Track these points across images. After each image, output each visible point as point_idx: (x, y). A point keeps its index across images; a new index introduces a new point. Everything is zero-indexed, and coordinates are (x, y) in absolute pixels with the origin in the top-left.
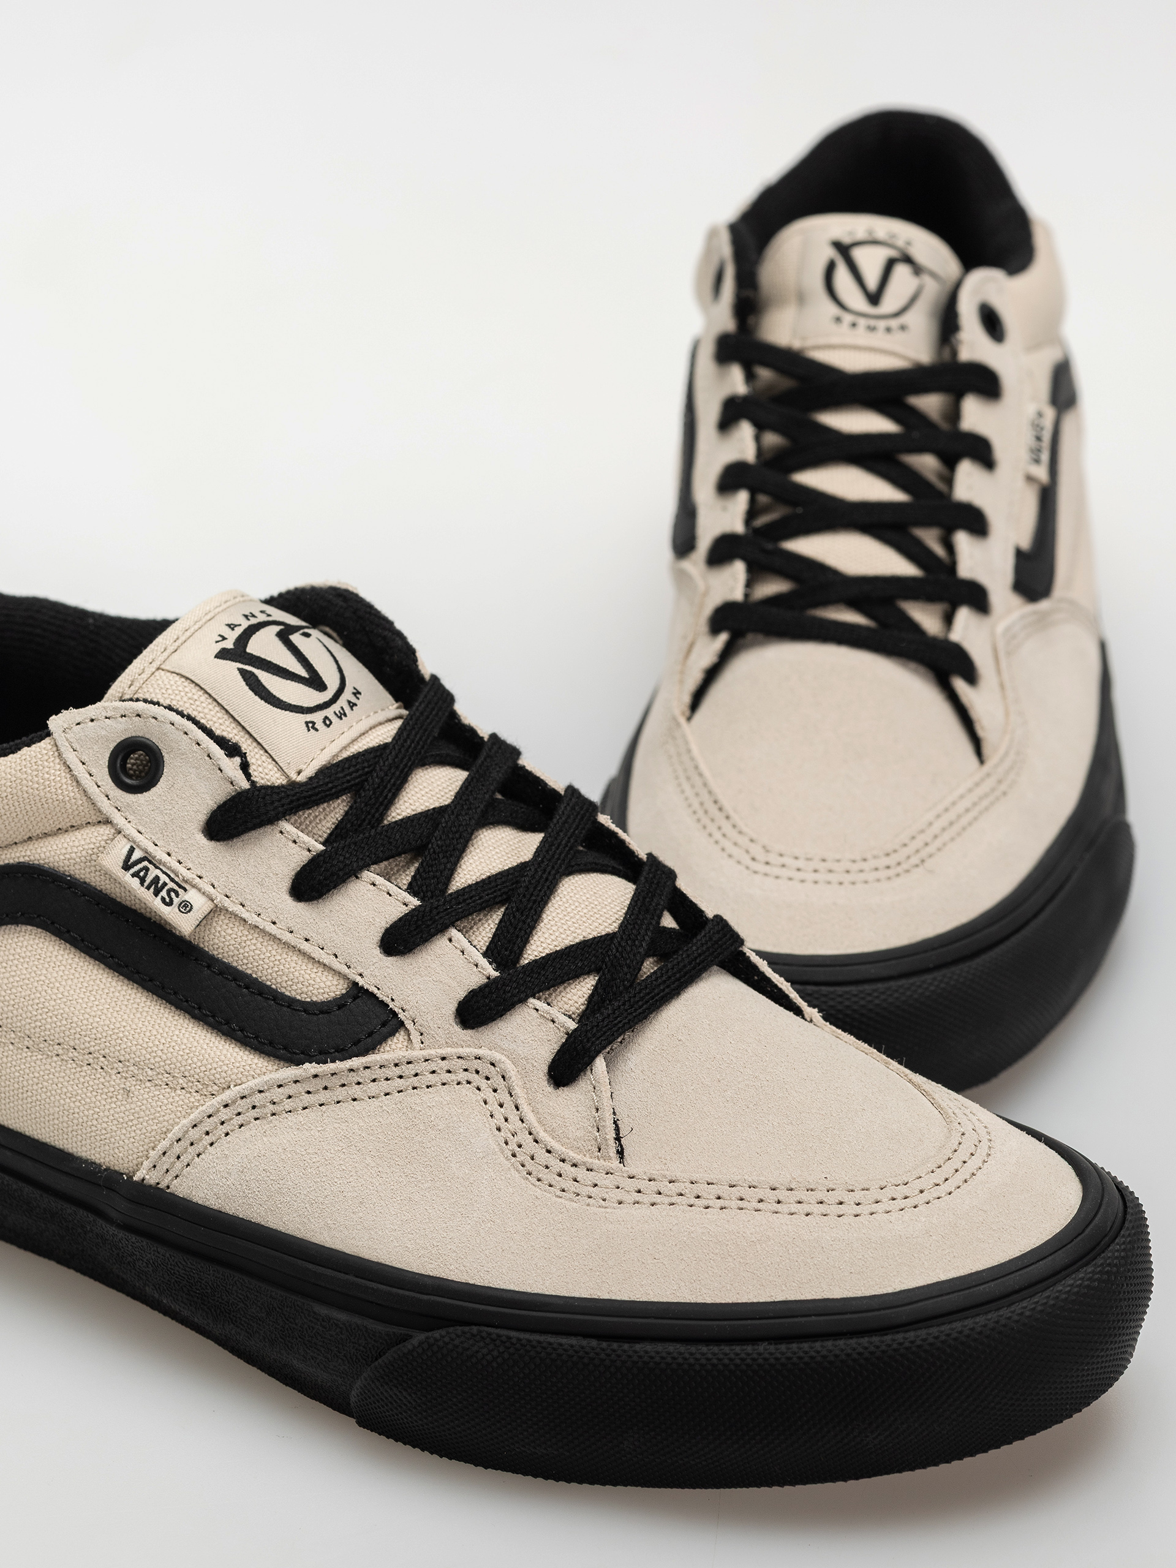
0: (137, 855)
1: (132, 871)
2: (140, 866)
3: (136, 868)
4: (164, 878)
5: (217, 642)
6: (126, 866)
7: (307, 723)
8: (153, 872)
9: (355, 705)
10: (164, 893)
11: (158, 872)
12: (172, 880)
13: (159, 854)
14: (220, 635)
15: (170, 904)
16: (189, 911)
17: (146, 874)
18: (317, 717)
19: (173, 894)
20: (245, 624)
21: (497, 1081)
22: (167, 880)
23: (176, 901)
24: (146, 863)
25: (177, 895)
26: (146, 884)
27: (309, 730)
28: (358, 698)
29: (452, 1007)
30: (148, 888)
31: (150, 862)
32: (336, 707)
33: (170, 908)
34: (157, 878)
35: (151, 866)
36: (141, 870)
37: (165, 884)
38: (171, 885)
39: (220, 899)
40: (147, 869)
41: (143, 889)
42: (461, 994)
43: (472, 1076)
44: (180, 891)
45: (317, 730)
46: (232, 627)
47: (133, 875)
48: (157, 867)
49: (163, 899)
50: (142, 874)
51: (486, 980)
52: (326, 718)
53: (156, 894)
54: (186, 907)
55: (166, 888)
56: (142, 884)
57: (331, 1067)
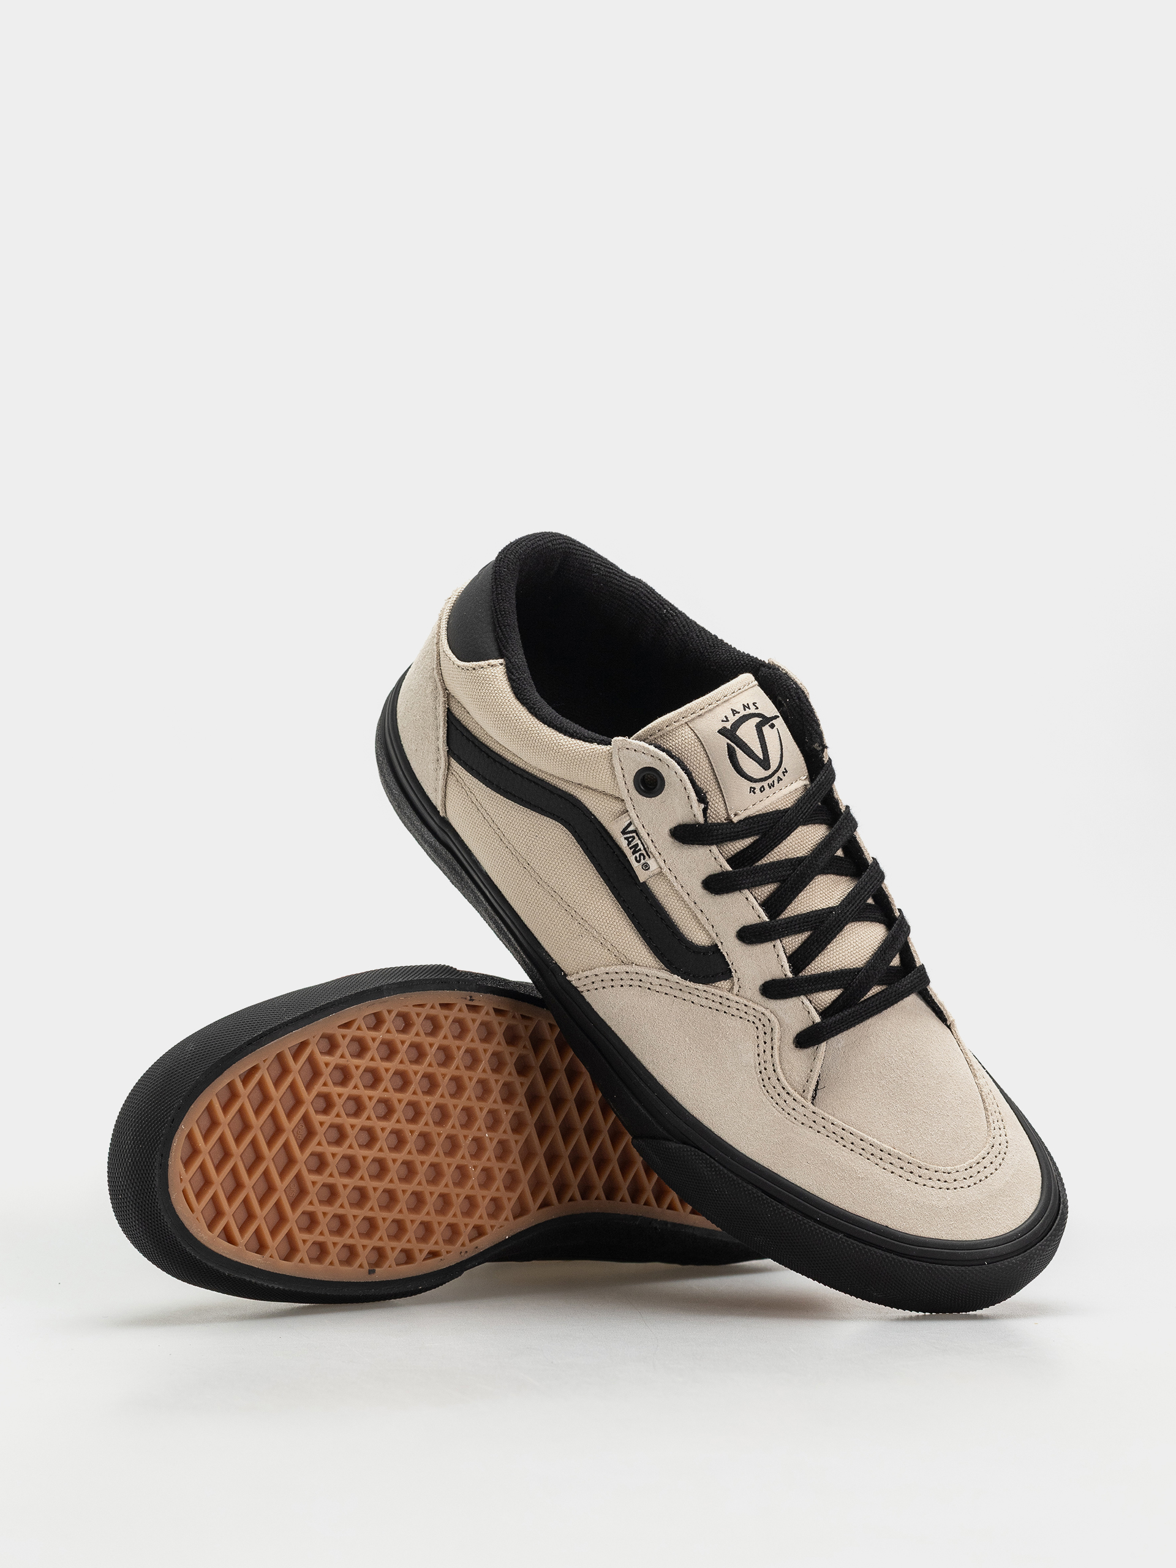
0: (631, 828)
1: (626, 836)
2: (631, 835)
3: (628, 835)
4: (641, 846)
5: (723, 721)
6: (624, 832)
7: (751, 788)
8: (637, 841)
9: (781, 780)
10: (637, 855)
11: (639, 842)
12: (645, 849)
13: (643, 833)
14: (726, 717)
15: (638, 862)
16: (647, 870)
17: (632, 840)
18: (758, 786)
19: (642, 857)
20: (743, 713)
21: (768, 1031)
22: (642, 849)
23: (643, 861)
24: (634, 834)
25: (644, 859)
26: (630, 846)
27: (750, 792)
28: (784, 775)
29: (761, 982)
30: (631, 848)
31: (637, 835)
32: (770, 781)
33: (639, 864)
34: (637, 845)
35: (636, 837)
36: (630, 837)
37: (640, 850)
38: (644, 852)
39: (665, 870)
40: (634, 838)
41: (628, 848)
42: (769, 978)
43: (756, 1021)
44: (647, 857)
45: (755, 793)
46: (734, 712)
47: (625, 838)
48: (640, 839)
49: (636, 858)
50: (630, 840)
51: (784, 977)
52: (763, 786)
53: (634, 853)
54: (646, 867)
55: (640, 852)
56: (628, 845)
57: (688, 983)
